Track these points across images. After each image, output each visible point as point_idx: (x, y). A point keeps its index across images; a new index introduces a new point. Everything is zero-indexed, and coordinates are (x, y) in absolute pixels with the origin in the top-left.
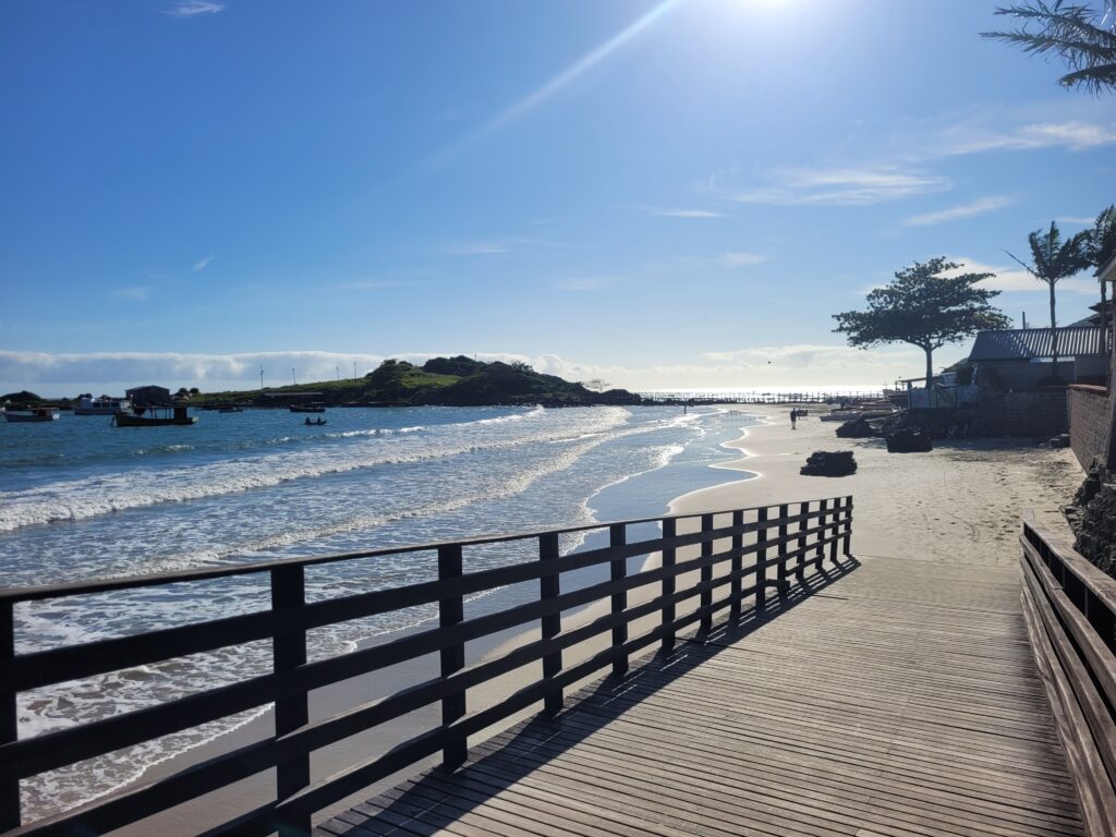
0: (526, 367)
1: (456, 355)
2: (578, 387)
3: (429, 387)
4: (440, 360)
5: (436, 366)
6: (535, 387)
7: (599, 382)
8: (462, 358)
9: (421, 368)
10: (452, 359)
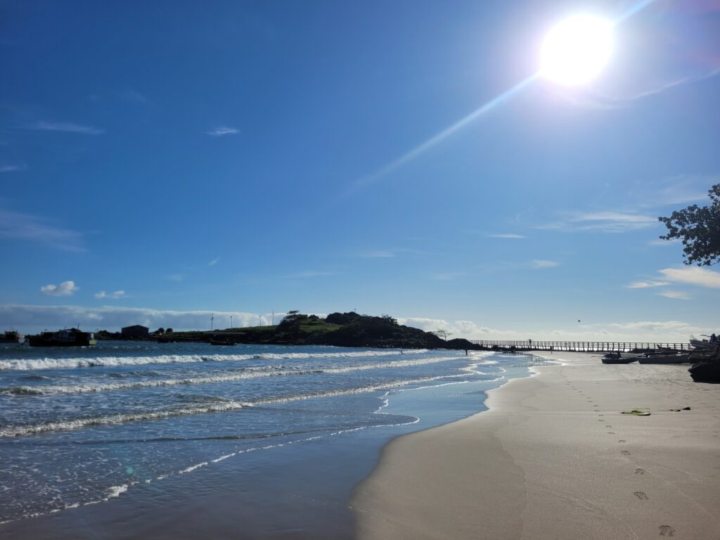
0: (393, 320)
1: (348, 312)
2: (430, 335)
3: (321, 332)
4: (337, 315)
5: (334, 318)
6: (395, 334)
7: (443, 332)
8: (352, 314)
9: (323, 320)
10: (345, 314)
